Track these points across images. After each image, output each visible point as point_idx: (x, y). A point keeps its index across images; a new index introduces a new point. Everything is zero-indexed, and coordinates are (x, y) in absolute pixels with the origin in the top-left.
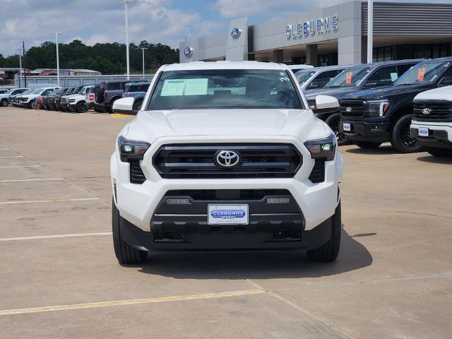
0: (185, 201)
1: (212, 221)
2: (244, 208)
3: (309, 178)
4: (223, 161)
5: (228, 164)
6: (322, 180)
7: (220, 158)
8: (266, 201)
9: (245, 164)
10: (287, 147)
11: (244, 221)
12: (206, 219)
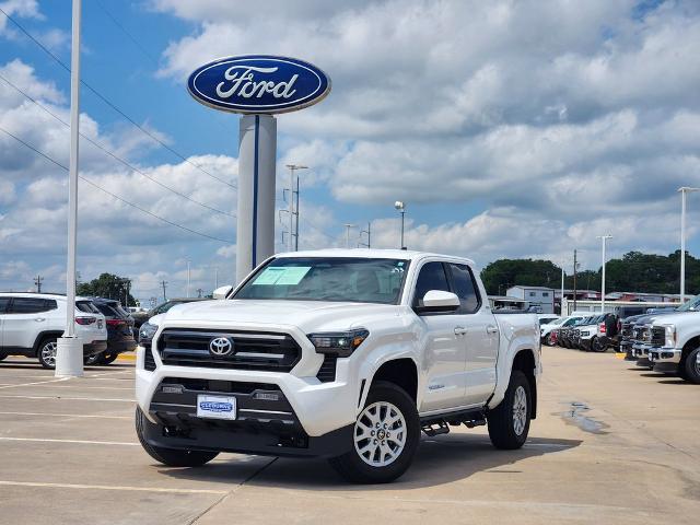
0: (178, 389)
1: (201, 413)
2: (232, 401)
3: (318, 376)
4: (215, 348)
5: (219, 353)
6: (332, 379)
7: (213, 346)
8: (254, 396)
9: (239, 354)
10: (283, 338)
11: (231, 416)
12: (195, 411)
